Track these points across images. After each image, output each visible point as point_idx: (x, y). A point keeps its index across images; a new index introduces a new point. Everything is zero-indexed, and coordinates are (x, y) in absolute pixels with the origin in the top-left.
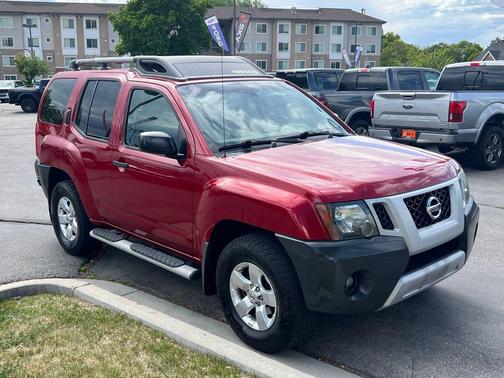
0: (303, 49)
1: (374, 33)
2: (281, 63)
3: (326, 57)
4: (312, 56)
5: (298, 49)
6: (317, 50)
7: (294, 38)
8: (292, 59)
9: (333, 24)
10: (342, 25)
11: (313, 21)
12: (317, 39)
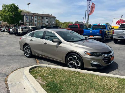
0: (40, 22)
1: (54, 19)
2: (35, 24)
3: (45, 24)
4: (42, 23)
5: (39, 22)
6: (43, 22)
7: (38, 20)
8: (38, 24)
9: (46, 17)
10: (48, 17)
11: (42, 16)
12: (43, 20)
